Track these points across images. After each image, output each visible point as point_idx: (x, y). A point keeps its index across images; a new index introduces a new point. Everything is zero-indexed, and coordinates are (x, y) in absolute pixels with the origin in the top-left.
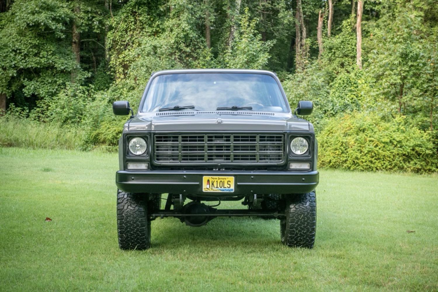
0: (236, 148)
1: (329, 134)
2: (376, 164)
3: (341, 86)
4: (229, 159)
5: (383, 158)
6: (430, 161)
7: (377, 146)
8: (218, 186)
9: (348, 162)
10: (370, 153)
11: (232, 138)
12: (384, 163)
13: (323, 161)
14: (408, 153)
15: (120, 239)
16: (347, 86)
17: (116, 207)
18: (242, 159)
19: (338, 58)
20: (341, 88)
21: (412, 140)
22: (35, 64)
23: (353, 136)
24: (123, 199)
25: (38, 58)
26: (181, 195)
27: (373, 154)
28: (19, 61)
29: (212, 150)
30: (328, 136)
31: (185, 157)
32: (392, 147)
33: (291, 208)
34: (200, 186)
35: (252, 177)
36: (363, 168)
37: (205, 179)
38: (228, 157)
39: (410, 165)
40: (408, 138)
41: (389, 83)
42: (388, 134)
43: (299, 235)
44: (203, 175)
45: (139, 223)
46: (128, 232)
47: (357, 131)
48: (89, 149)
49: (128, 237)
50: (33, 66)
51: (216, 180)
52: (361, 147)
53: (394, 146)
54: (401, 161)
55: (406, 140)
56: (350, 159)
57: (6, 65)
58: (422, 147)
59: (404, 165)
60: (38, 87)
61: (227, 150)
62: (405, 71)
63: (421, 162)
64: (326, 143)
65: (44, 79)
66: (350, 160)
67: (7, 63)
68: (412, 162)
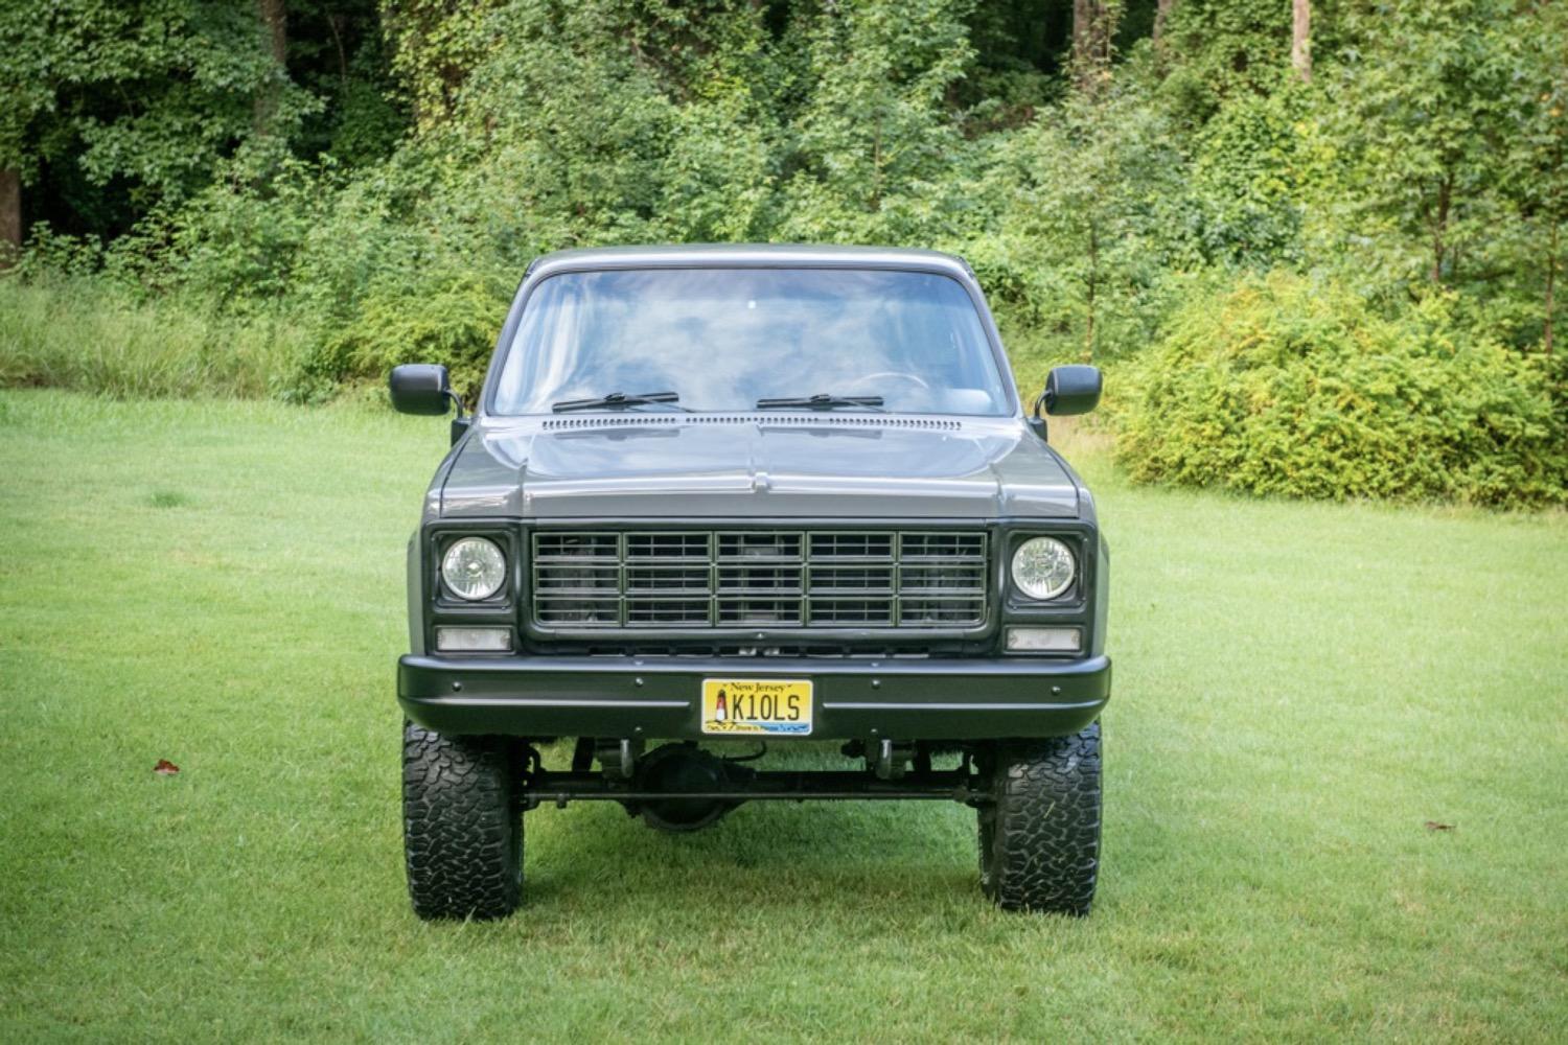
0: (820, 577)
1: (1179, 361)
2: (1347, 472)
3: (1234, 147)
4: (795, 617)
5: (1372, 453)
6: (1538, 462)
7: (1350, 407)
8: (757, 713)
9: (1245, 467)
10: (1325, 434)
11: (805, 544)
12: (1376, 472)
13: (1155, 460)
14: (1461, 433)
15: (414, 882)
16: (1256, 146)
17: (401, 770)
18: (840, 617)
19: (1224, 36)
20: (1234, 152)
21: (1476, 387)
22: (123, 64)
23: (1264, 371)
24: (424, 745)
25: (134, 46)
26: (625, 743)
27: (1335, 437)
28: (63, 54)
29: (735, 584)
30: (1175, 366)
31: (640, 610)
32: (1403, 413)
33: (1015, 779)
34: (694, 712)
35: (876, 682)
36: (1300, 487)
37: (710, 688)
38: (790, 609)
39: (1465, 479)
40: (1464, 378)
41: (1400, 173)
42: (1390, 366)
43: (1039, 871)
44: (701, 676)
45: (481, 831)
46: (442, 859)
47: (1281, 352)
48: (320, 394)
49: (440, 877)
50: (114, 73)
51: (748, 691)
52: (1292, 411)
53: (1411, 407)
54: (1437, 464)
55: (1456, 385)
56: (1253, 457)
57: (18, 69)
58: (1511, 413)
59: (1445, 475)
60: (135, 149)
61: (787, 584)
62: (1459, 133)
63: (1507, 466)
64: (1171, 392)
65: (157, 119)
66: (1253, 461)
67: (20, 64)
68: (1475, 468)
